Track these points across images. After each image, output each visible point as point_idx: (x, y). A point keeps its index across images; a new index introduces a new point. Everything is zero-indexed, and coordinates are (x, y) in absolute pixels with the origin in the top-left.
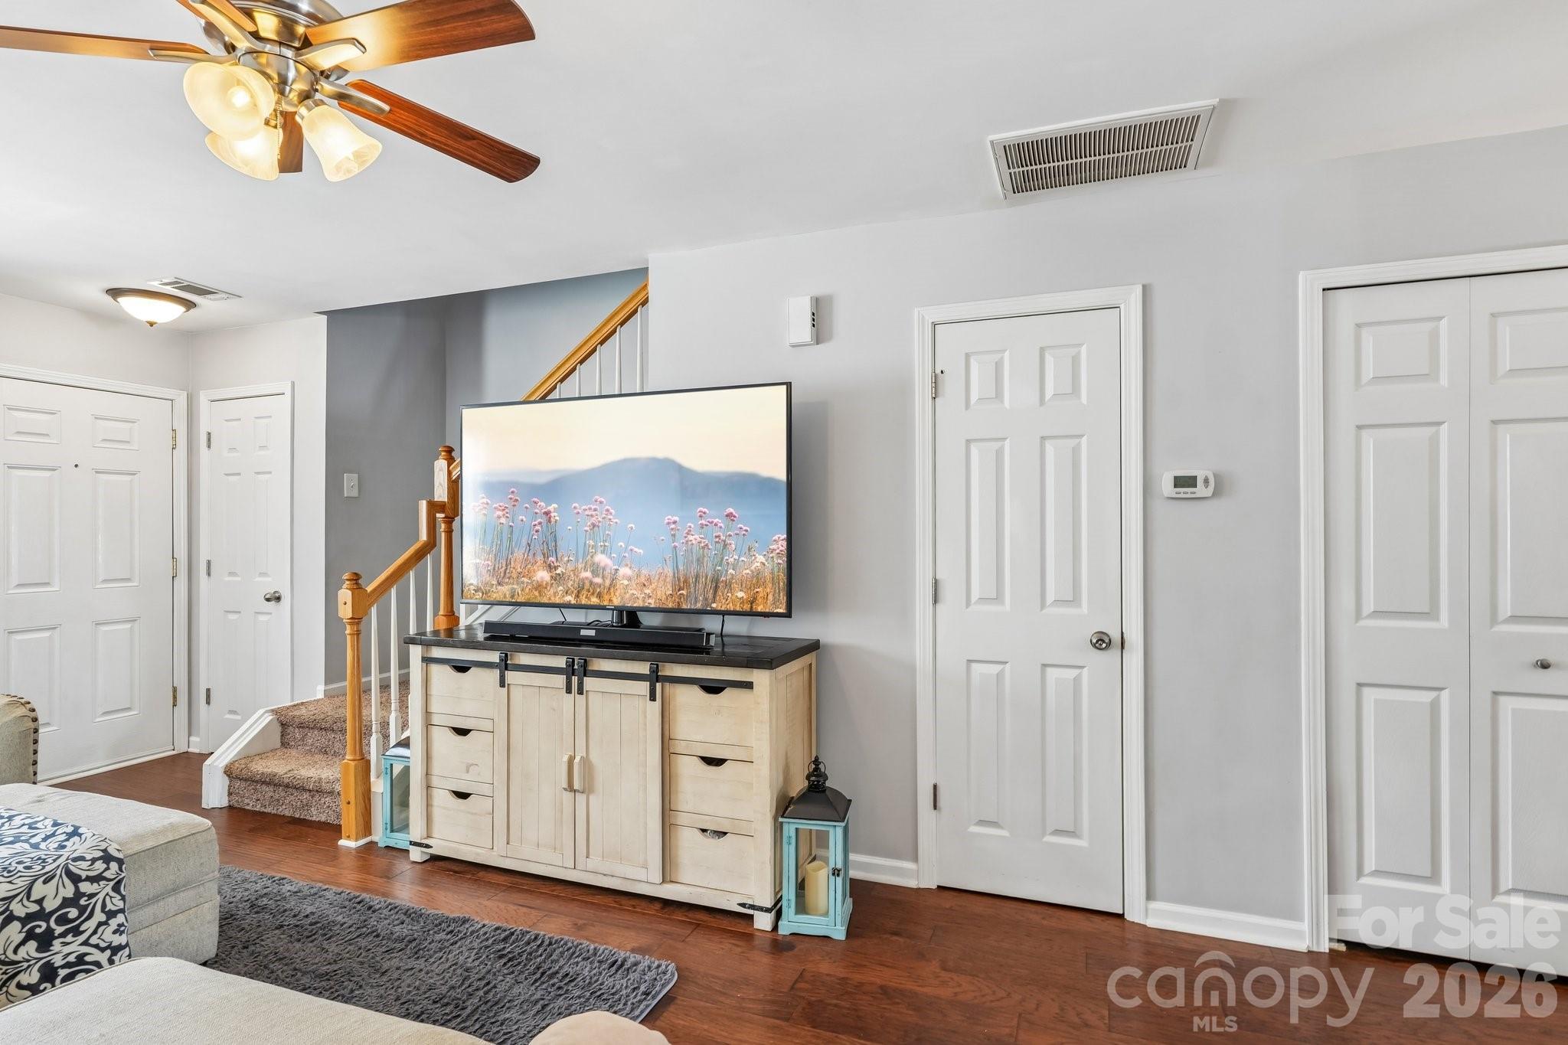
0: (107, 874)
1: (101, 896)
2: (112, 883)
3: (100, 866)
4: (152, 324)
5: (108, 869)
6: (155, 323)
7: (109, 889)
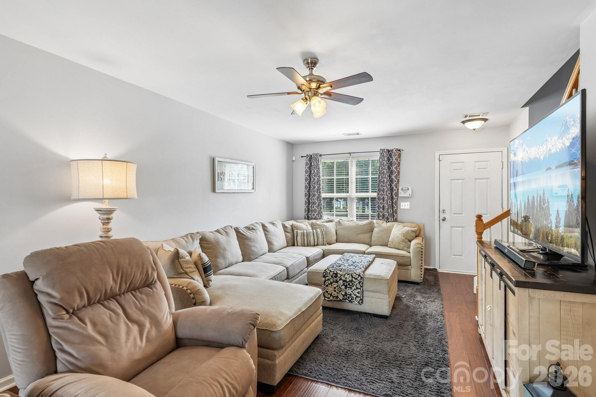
0: (358, 279)
1: (356, 283)
2: (358, 281)
3: (357, 276)
4: (474, 130)
5: (358, 278)
6: (475, 129)
7: (358, 282)
